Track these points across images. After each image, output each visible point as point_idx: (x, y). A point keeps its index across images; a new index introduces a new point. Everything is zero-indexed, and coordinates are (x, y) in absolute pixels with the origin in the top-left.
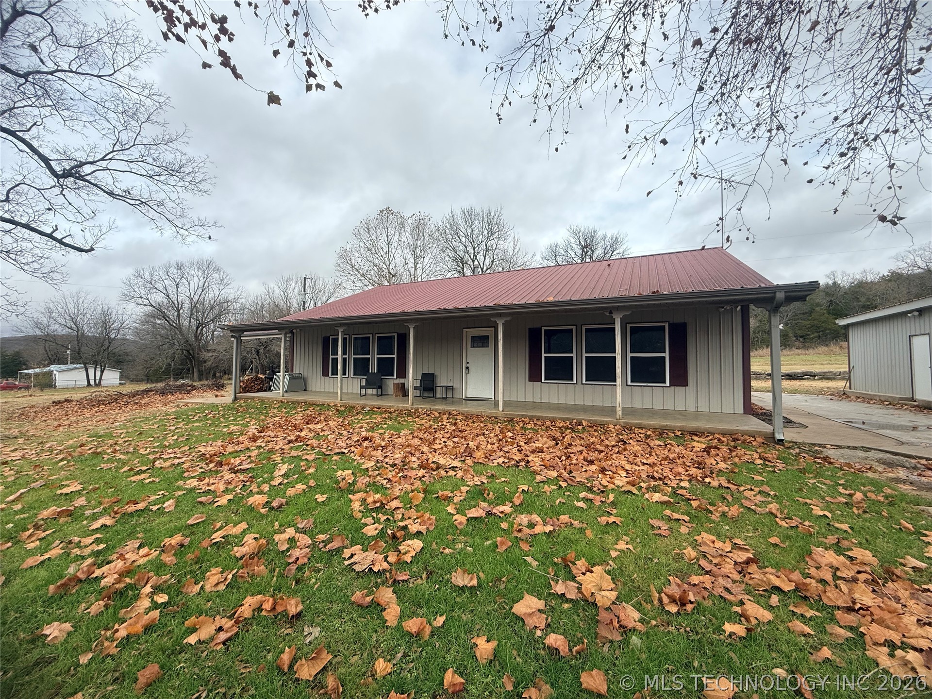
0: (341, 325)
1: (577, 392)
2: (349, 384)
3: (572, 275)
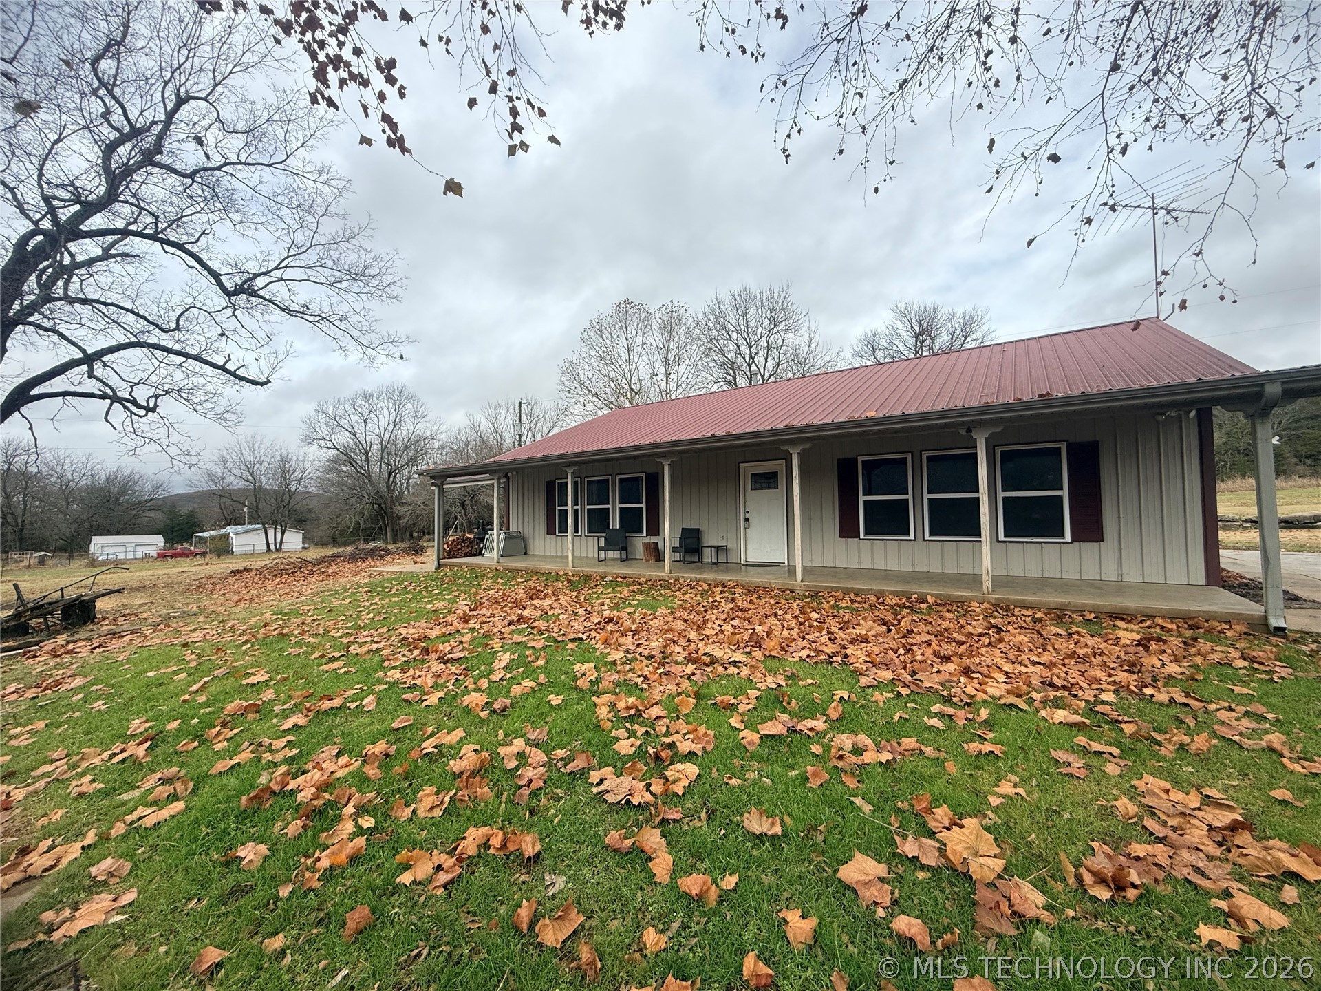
0: (570, 464)
1: (916, 552)
2: (579, 546)
3: (902, 376)
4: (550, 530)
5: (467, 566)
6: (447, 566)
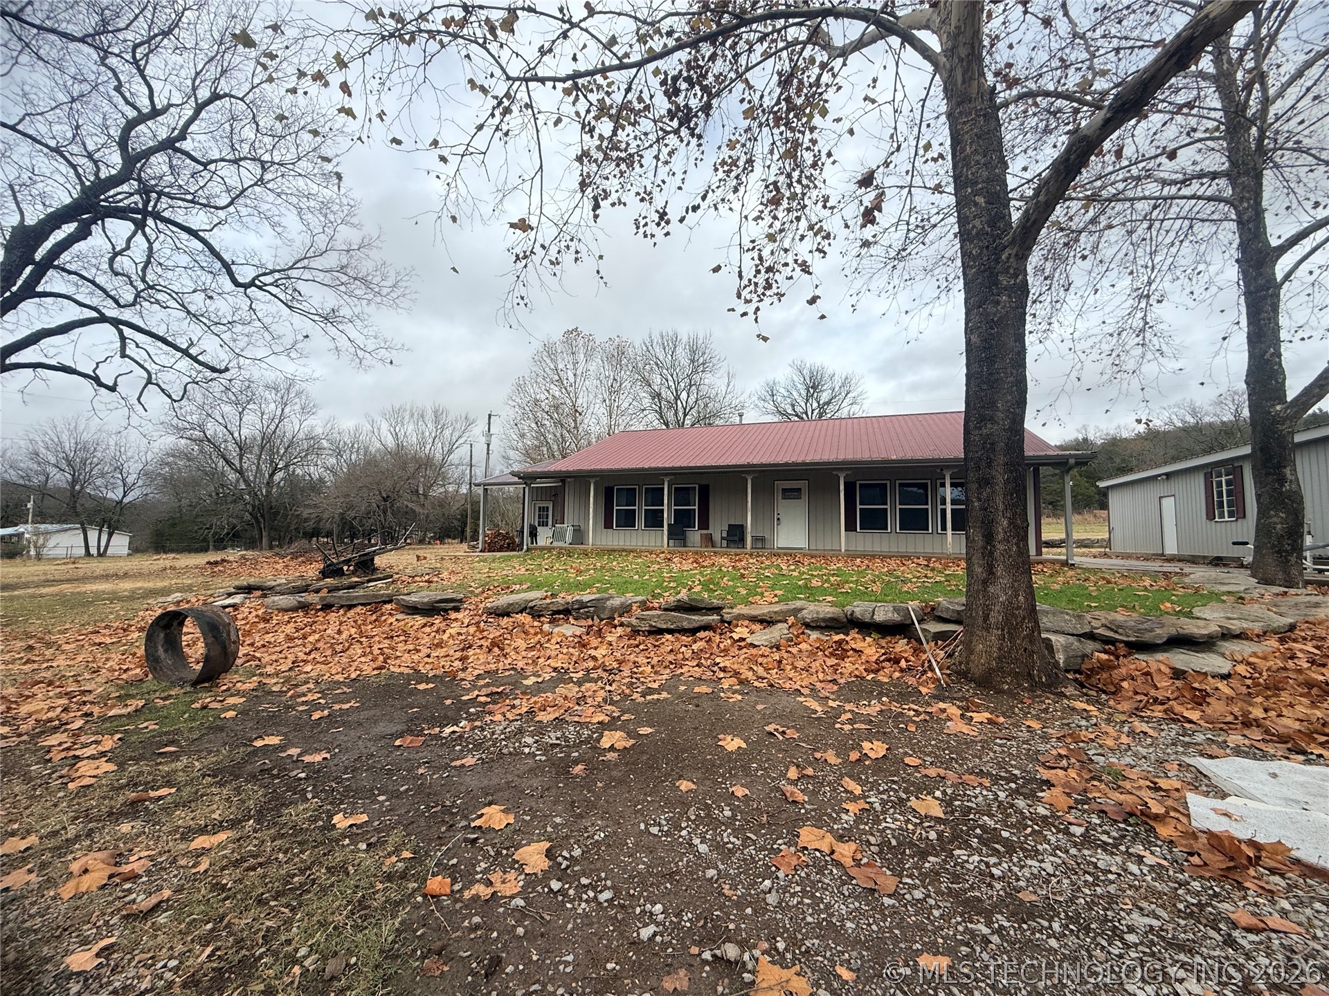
1: (892, 540)
2: (640, 538)
3: (863, 430)
4: (608, 525)
5: (561, 548)
6: (535, 549)
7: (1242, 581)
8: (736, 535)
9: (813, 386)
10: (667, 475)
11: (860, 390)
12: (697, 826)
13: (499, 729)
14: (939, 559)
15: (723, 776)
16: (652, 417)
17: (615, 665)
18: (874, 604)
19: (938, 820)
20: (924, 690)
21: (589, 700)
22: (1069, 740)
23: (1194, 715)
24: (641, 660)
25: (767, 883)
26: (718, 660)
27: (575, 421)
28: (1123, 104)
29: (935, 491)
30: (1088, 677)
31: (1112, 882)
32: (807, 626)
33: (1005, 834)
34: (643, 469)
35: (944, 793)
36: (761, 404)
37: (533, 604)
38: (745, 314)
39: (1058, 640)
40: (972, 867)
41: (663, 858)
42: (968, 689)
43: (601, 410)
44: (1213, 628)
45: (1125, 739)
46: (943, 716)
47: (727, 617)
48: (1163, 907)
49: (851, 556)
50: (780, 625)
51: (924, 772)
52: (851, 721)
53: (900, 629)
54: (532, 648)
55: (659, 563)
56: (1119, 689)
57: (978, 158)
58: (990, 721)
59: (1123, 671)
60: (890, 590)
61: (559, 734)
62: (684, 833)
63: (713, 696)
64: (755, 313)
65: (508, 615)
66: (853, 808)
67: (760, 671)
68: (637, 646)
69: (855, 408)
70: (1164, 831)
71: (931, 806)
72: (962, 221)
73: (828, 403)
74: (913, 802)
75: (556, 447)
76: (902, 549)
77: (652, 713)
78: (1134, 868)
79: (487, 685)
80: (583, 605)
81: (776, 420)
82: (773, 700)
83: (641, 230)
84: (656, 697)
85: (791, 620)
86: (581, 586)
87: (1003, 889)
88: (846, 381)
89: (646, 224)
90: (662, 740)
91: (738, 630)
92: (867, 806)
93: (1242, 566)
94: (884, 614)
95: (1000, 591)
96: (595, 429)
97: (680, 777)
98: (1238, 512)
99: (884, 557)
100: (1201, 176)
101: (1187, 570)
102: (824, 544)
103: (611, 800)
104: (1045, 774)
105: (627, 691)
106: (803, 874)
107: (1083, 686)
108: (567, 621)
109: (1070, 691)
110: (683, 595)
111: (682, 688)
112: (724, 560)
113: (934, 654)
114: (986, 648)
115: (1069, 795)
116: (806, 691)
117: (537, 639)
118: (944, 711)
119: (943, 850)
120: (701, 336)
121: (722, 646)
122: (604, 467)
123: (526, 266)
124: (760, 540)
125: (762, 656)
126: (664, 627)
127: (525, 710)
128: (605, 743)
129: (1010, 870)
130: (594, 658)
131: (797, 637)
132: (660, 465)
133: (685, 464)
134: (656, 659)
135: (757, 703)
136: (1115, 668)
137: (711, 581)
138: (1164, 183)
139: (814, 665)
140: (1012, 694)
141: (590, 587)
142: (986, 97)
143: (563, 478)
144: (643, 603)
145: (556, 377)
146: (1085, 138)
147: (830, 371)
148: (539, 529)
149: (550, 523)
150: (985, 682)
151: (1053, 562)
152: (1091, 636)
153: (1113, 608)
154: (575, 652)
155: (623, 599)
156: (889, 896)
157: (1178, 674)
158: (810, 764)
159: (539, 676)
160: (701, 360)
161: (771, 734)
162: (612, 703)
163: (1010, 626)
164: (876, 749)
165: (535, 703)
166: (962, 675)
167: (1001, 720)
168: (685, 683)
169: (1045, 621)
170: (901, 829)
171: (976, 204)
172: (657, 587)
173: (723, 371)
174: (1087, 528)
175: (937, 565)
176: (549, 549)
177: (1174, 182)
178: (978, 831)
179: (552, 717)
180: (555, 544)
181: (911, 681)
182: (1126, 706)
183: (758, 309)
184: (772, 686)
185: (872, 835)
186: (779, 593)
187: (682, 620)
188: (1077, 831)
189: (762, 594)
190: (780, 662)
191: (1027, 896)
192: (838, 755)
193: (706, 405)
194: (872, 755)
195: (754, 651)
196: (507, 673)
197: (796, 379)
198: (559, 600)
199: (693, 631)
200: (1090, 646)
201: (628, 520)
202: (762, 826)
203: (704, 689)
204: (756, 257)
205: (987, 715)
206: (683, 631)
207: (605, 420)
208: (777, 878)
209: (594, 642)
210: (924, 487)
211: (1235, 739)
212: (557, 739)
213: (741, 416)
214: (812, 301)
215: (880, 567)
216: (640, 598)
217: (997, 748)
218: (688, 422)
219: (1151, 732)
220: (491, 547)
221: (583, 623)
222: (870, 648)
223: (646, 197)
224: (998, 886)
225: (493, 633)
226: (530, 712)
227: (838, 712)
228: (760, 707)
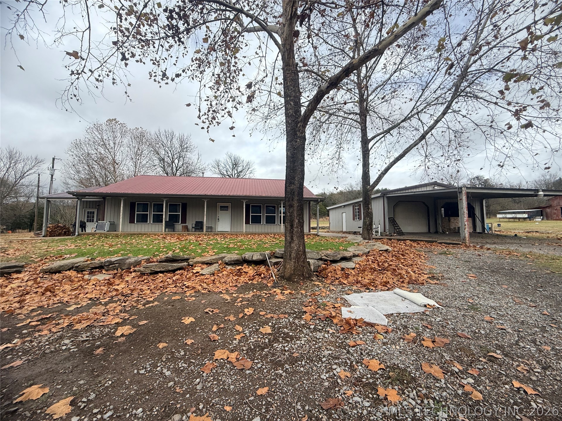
1: (262, 228)
2: (149, 227)
3: (253, 184)
4: (132, 221)
5: (101, 234)
6: (84, 234)
7: (359, 238)
8: (199, 226)
9: (235, 165)
10: (165, 198)
11: (253, 168)
12: (166, 364)
13: (44, 339)
14: (278, 234)
15: (182, 336)
16: (159, 169)
17: (129, 292)
18: (253, 253)
19: (269, 334)
20: (269, 285)
21: (111, 313)
22: (313, 296)
23: (345, 282)
24: (145, 287)
25: (198, 380)
26: (185, 283)
27: (114, 167)
28: (332, 83)
29: (278, 209)
30: (320, 273)
31: (320, 342)
32: (227, 264)
33: (291, 334)
34: (152, 194)
35: (272, 323)
36: (213, 169)
37: (78, 264)
38: (203, 128)
39: (311, 261)
40: (278, 349)
41: (146, 384)
42: (284, 282)
43: (130, 164)
44: (351, 254)
45: (328, 293)
46: (275, 294)
47: (191, 263)
48: (333, 346)
49: (247, 234)
50: (215, 265)
51: (266, 316)
52: (241, 301)
53: (262, 262)
54: (75, 290)
55: (159, 240)
56: (327, 276)
57: (292, 87)
58: (290, 293)
59: (329, 270)
60: (260, 247)
61: (88, 334)
62: (159, 369)
63: (182, 300)
64: (207, 128)
65: (59, 272)
66: (238, 337)
67: (205, 285)
68: (143, 281)
69: (251, 175)
70: (335, 321)
71: (268, 329)
72: (286, 110)
73: (241, 172)
74: (262, 330)
75: (101, 180)
76: (266, 231)
77: (149, 314)
78: (326, 336)
79: (37, 315)
80: (111, 263)
81: (219, 177)
82: (209, 298)
83: (153, 78)
84: (151, 305)
85: (220, 262)
86: (110, 253)
87: (288, 354)
88: (248, 164)
89: (155, 76)
90: (152, 325)
91: (196, 268)
92: (244, 335)
93: (360, 234)
94: (257, 257)
95: (295, 246)
96: (126, 173)
97: (160, 342)
98: (360, 218)
99: (259, 234)
100: (353, 113)
101: (347, 236)
102: (236, 230)
103: (118, 362)
104: (305, 309)
105: (135, 305)
106: (215, 371)
107: (318, 276)
108: (101, 272)
109: (314, 278)
110: (170, 254)
111: (166, 298)
112: (192, 237)
113: (273, 270)
114: (290, 266)
115: (311, 315)
116: (224, 292)
117: (79, 284)
118: (275, 292)
119: (270, 345)
120: (186, 135)
121: (188, 276)
122: (130, 192)
123: (78, 78)
124: (210, 228)
125: (206, 279)
126: (159, 270)
127: (66, 324)
128: (118, 333)
129: (291, 347)
130: (117, 290)
131: (222, 269)
132: (162, 193)
133: (175, 193)
134: (153, 286)
135: (202, 300)
136: (327, 269)
137: (184, 247)
138: (345, 113)
139: (228, 280)
140: (298, 282)
141: (117, 253)
142: (295, 66)
143: (104, 197)
144: (148, 259)
145: (102, 143)
146: (322, 90)
147: (242, 159)
148: (87, 224)
149: (95, 220)
150: (289, 279)
151: (314, 234)
152: (321, 259)
153: (327, 250)
154: (105, 289)
155: (136, 259)
156: (249, 370)
157: (343, 269)
158: (222, 322)
159: (79, 304)
160: (185, 146)
161: (207, 313)
162: (125, 311)
163: (297, 258)
164: (249, 311)
165: (74, 319)
166: (282, 277)
167: (293, 292)
168: (168, 296)
169: (308, 255)
170: (256, 341)
171: (291, 104)
172: (156, 251)
173: (196, 153)
174: (323, 223)
175: (277, 237)
176: (93, 234)
177: (347, 113)
178: (282, 335)
179: (85, 325)
180: (98, 231)
181: (265, 282)
182: (329, 282)
183: (208, 127)
184: (209, 291)
185: (245, 346)
186: (215, 251)
187: (168, 266)
188: (312, 327)
189: (208, 252)
190: (214, 280)
191: (295, 355)
192: (234, 317)
193: (187, 167)
194: (248, 314)
195: (202, 277)
196: (55, 306)
197: (228, 160)
198: (96, 261)
199: (174, 271)
200: (321, 262)
201: (143, 219)
202: (198, 355)
203: (177, 297)
204: (209, 104)
205: (289, 291)
206: (169, 271)
207: (132, 169)
208: (203, 376)
209: (117, 282)
210: (274, 207)
211: (354, 288)
212: (87, 337)
213: (203, 173)
214: (232, 128)
215: (257, 238)
216: (146, 257)
217: (291, 303)
218: (178, 174)
219: (335, 289)
220: (52, 234)
221: (111, 272)
222: (250, 270)
223: (156, 62)
224: (287, 354)
225: (47, 283)
226: (70, 325)
227: (237, 298)
228: (203, 302)
